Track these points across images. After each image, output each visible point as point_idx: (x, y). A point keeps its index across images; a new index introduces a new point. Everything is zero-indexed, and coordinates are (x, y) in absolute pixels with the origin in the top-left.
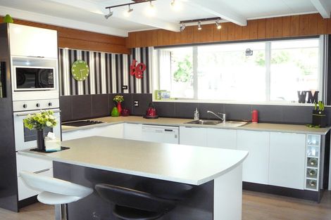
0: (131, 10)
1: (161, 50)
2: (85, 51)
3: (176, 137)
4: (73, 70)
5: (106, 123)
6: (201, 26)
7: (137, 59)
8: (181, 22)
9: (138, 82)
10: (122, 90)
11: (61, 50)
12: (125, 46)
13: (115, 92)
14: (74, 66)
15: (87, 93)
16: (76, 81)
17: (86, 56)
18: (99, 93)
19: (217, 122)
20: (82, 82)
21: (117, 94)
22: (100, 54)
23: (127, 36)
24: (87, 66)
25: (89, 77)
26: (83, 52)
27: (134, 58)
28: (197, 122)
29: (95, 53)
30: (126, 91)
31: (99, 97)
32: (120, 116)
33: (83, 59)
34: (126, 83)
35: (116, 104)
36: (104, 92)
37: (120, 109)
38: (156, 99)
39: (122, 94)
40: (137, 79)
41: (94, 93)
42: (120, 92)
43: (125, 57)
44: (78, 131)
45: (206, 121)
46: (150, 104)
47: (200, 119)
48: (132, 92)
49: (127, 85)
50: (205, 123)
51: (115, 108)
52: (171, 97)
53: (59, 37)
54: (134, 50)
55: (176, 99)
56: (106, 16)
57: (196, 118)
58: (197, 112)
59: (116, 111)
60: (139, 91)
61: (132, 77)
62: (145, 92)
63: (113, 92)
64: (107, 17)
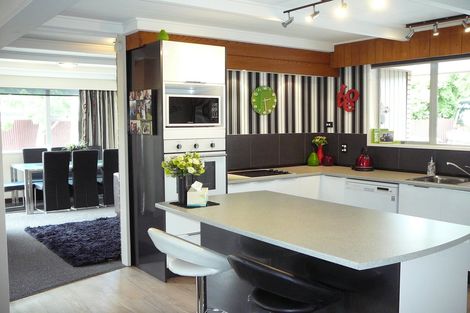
0: (316, 13)
1: (383, 69)
2: (272, 73)
3: (393, 199)
4: (254, 100)
5: (294, 174)
6: (439, 30)
7: (346, 84)
8: (408, 26)
9: (348, 116)
10: (326, 128)
11: (230, 72)
12: (329, 64)
13: (316, 132)
14: (255, 94)
15: (273, 132)
16: (258, 116)
17: (273, 81)
18: (290, 132)
19: (462, 180)
20: (266, 117)
21: (319, 134)
22: (293, 77)
23: (332, 50)
24: (274, 94)
25: (276, 109)
26: (269, 75)
27: (343, 82)
28: (431, 180)
29: (286, 77)
30: (331, 131)
31: (290, 137)
32: (320, 165)
33: (269, 85)
34: (331, 118)
35: (315, 148)
36: (298, 130)
37: (321, 156)
38: (373, 141)
39: (326, 134)
40: (346, 113)
41: (284, 132)
42: (322, 131)
43: (331, 81)
44: (252, 184)
45: (445, 178)
46: (363, 149)
47: (436, 174)
48: (339, 132)
49: (332, 121)
50: (442, 182)
51: (314, 154)
52: (395, 140)
53: (228, 55)
54: (343, 69)
55: (403, 143)
56: (283, 24)
57: (431, 173)
58: (432, 163)
59: (314, 157)
60: (348, 130)
61: (339, 110)
62: (357, 132)
63: (313, 132)
64: (285, 25)
